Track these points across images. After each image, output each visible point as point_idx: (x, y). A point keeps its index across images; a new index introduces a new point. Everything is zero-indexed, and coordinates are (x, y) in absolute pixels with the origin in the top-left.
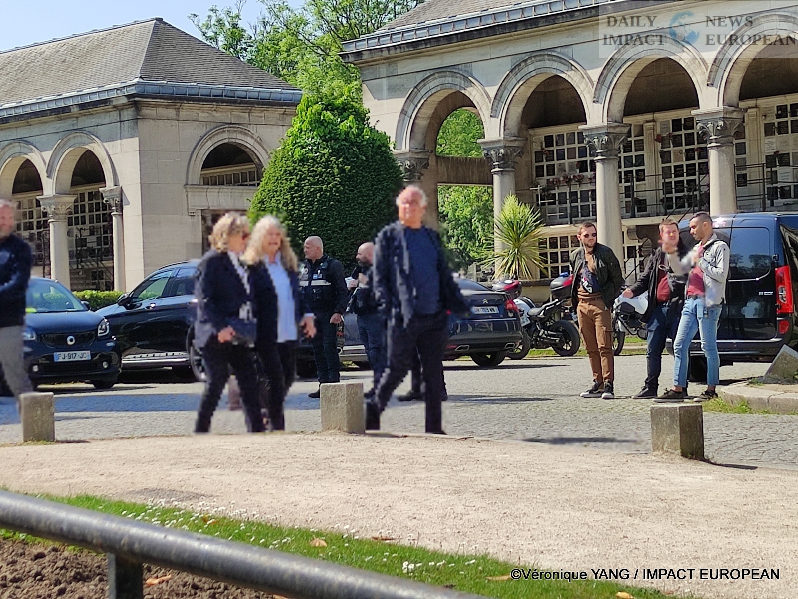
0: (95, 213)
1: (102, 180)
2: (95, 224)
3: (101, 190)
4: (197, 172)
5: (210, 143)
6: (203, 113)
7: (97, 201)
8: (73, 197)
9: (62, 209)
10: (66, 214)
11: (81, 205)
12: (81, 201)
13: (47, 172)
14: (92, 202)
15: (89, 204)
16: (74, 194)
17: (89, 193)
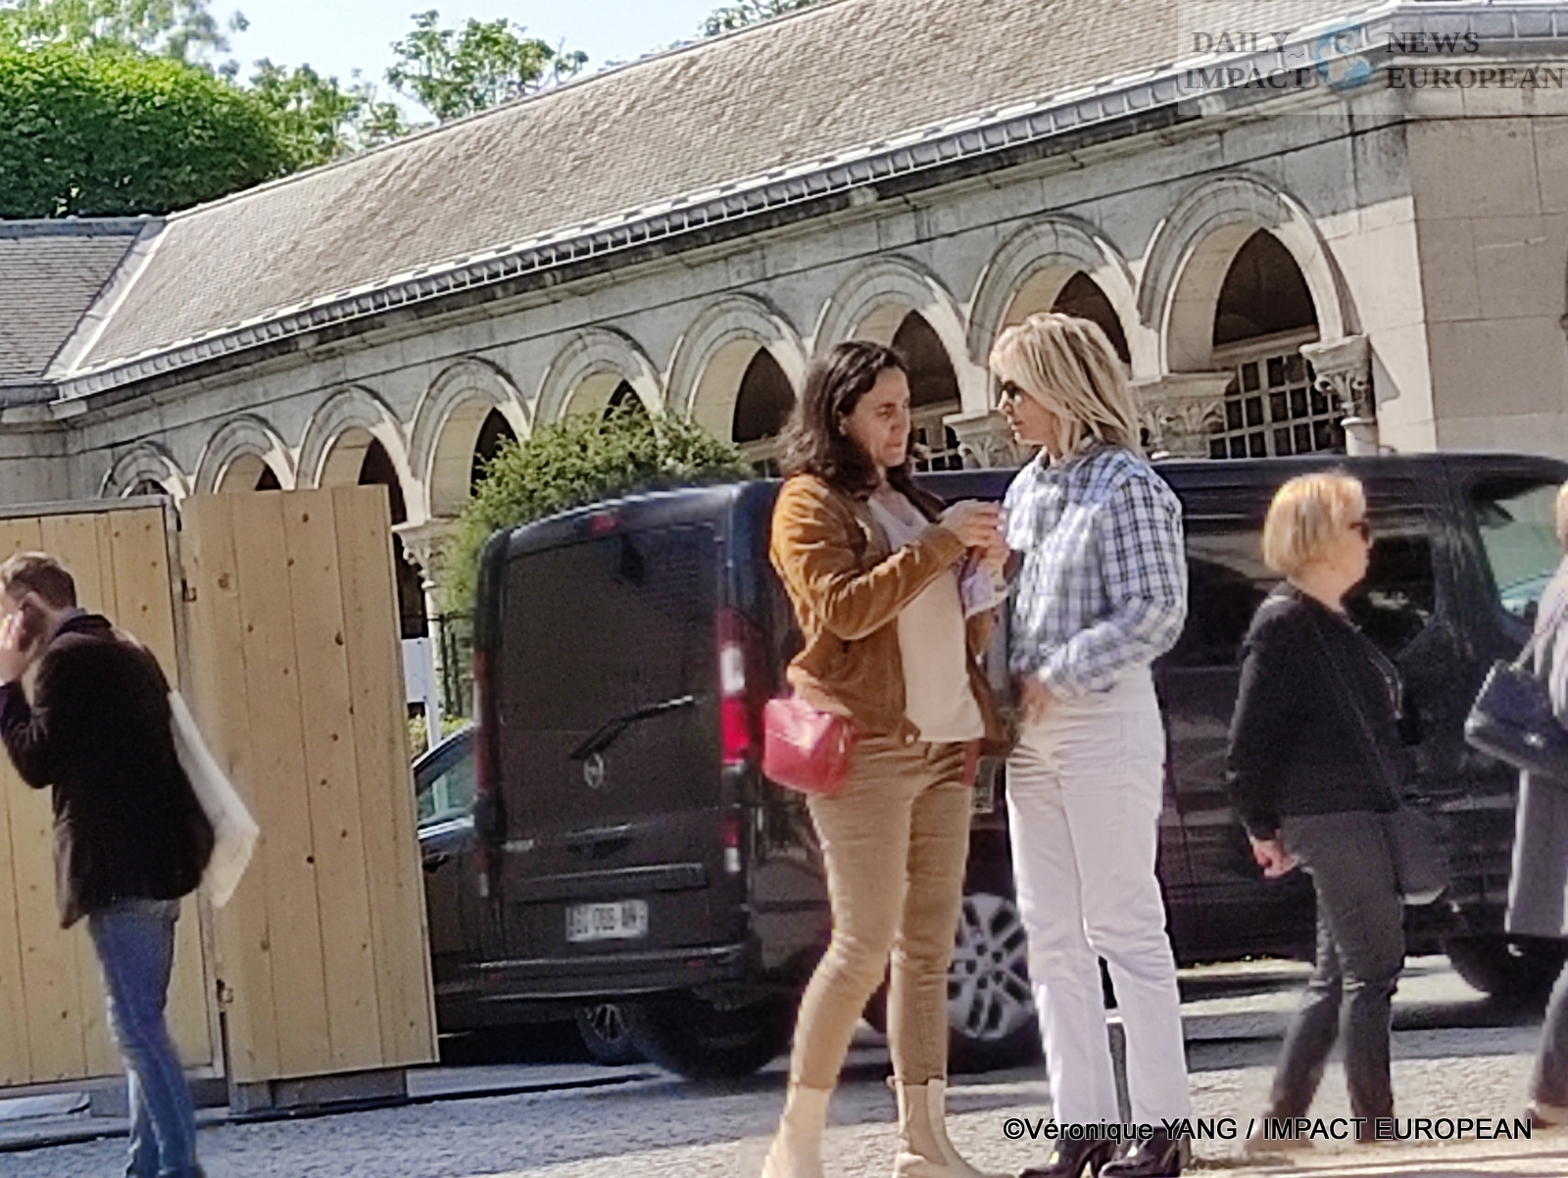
1: (1305, 317)
3: (1304, 349)
7: (1295, 386)
8: (1223, 378)
9: (1190, 417)
10: (1203, 432)
11: (1248, 401)
12: (1247, 390)
13: (1139, 307)
14: (1281, 389)
15: (1272, 396)
16: (1225, 369)
17: (1271, 362)
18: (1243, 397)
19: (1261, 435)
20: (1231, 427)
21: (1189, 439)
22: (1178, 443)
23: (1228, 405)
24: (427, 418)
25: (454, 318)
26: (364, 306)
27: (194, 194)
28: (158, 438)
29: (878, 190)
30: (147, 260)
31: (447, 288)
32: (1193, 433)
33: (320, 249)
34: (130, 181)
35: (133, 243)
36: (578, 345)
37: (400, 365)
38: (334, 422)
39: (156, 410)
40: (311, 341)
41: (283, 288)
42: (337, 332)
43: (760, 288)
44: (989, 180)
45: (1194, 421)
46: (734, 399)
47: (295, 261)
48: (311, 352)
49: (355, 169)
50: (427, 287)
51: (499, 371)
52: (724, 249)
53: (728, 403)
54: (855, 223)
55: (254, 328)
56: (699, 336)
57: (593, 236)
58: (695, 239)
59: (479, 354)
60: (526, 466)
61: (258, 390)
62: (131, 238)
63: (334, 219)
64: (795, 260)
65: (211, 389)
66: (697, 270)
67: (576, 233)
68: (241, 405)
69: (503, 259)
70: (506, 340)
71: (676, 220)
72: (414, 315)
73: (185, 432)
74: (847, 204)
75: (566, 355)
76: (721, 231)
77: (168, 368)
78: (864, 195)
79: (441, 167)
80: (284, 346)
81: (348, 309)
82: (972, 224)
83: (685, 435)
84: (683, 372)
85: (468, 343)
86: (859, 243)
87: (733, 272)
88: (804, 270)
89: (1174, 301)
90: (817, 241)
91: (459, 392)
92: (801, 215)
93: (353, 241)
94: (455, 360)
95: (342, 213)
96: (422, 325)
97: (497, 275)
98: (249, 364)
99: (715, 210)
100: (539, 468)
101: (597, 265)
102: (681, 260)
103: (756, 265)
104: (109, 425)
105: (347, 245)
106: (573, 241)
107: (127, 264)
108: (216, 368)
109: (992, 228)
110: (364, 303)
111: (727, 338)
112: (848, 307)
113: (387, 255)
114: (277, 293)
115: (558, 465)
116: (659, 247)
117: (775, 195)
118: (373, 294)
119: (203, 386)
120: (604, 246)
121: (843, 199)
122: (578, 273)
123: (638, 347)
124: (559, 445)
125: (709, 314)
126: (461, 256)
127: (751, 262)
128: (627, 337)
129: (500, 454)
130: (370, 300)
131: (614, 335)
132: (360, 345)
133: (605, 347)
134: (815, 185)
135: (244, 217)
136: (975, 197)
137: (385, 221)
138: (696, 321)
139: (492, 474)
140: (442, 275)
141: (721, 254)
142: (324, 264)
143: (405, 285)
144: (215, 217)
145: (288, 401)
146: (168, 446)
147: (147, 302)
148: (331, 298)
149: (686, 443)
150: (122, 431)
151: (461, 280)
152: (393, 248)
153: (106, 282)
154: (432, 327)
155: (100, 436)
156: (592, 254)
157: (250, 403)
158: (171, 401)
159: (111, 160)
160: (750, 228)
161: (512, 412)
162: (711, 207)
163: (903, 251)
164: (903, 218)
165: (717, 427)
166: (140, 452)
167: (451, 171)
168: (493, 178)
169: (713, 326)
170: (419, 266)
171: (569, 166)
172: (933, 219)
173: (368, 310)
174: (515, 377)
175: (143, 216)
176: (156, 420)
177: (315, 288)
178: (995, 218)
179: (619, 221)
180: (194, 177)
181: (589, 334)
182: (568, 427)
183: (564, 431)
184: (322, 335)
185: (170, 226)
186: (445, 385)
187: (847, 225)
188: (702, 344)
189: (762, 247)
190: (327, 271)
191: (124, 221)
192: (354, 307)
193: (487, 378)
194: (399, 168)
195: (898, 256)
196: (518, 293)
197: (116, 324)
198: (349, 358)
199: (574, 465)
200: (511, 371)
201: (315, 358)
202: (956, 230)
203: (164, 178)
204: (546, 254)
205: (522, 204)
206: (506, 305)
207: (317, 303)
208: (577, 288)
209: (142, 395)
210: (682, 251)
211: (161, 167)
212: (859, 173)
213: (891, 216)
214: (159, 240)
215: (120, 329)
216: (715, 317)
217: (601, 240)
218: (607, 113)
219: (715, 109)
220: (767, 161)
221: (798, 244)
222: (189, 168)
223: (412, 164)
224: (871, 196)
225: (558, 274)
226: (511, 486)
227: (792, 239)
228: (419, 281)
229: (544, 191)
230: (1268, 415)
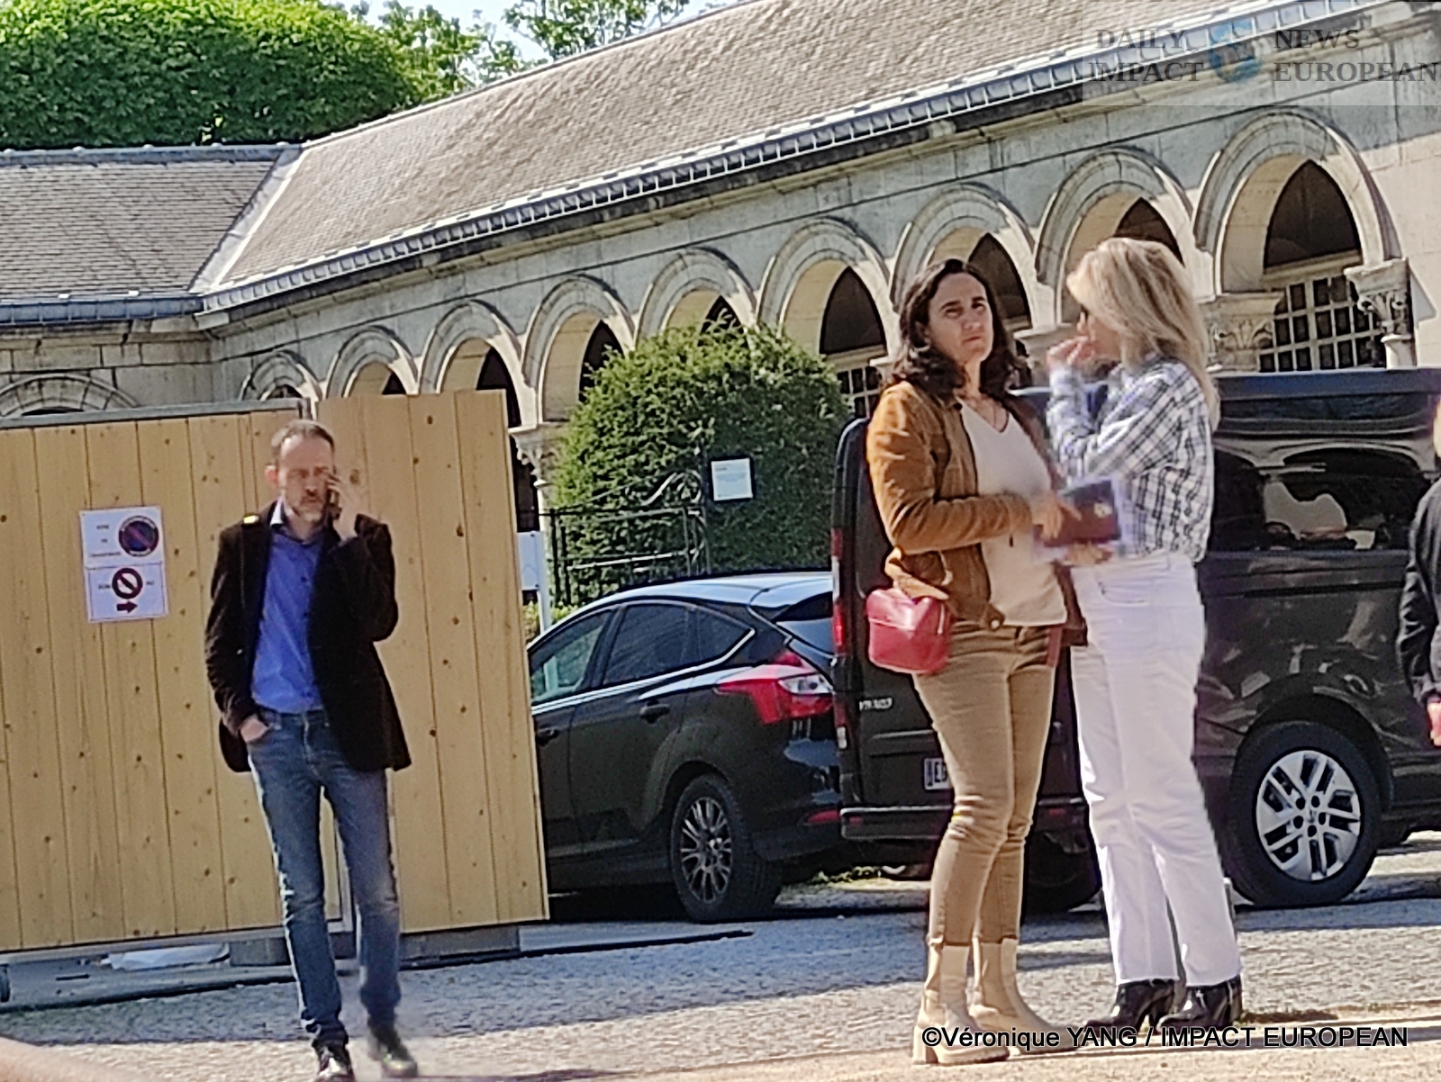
1: (1349, 243)
3: (1347, 271)
7: (1340, 306)
8: (1272, 298)
9: (1241, 333)
10: (1253, 348)
11: (1295, 319)
12: (1294, 309)
13: (1195, 232)
14: (1325, 308)
15: (1317, 315)
16: (1274, 290)
17: (1317, 284)
18: (1290, 316)
19: (1307, 350)
20: (1280, 344)
21: (1240, 353)
22: (1231, 357)
23: (1277, 322)
24: (539, 331)
25: (565, 239)
26: (483, 228)
27: (328, 124)
28: (294, 347)
29: (956, 123)
30: (285, 184)
31: (559, 211)
32: (1245, 348)
33: (442, 175)
34: (269, 112)
35: (272, 168)
36: (679, 264)
37: (515, 281)
38: (454, 334)
39: (292, 321)
40: (435, 258)
41: (408, 210)
42: (458, 251)
43: (847, 213)
44: (1058, 115)
45: (1245, 337)
46: (822, 314)
47: (421, 186)
48: (433, 269)
49: (476, 102)
50: (541, 211)
51: (606, 288)
52: (814, 176)
53: (816, 319)
54: (934, 153)
55: (382, 247)
56: (789, 257)
57: (693, 165)
58: (787, 167)
59: (588, 272)
60: (630, 375)
61: (385, 304)
62: (270, 164)
63: (456, 148)
64: (879, 187)
65: (341, 303)
66: (788, 196)
67: (677, 161)
68: (370, 318)
69: (610, 185)
70: (613, 259)
71: (769, 150)
72: (528, 236)
73: (318, 341)
74: (927, 137)
75: (667, 273)
76: (811, 161)
77: (303, 283)
78: (943, 128)
79: (555, 100)
80: (409, 264)
81: (468, 231)
82: (1041, 155)
83: (777, 347)
84: (775, 289)
85: (578, 262)
86: (938, 172)
87: (821, 197)
88: (888, 196)
89: (1227, 227)
90: (897, 170)
91: (570, 307)
92: (884, 146)
93: (473, 168)
94: (565, 278)
95: (462, 142)
96: (536, 245)
97: (605, 199)
98: (378, 280)
99: (805, 141)
100: (642, 377)
101: (695, 191)
102: (774, 187)
103: (842, 192)
104: (249, 334)
105: (467, 172)
106: (674, 169)
107: (266, 188)
108: (346, 284)
109: (1060, 159)
110: (482, 225)
111: (816, 258)
112: (926, 231)
113: (504, 182)
114: (403, 216)
115: (660, 374)
116: (755, 175)
117: (861, 127)
118: (491, 217)
119: (334, 299)
120: (704, 173)
121: (923, 132)
122: (680, 199)
123: (734, 267)
124: (662, 356)
125: (798, 237)
126: (572, 182)
127: (838, 189)
128: (723, 257)
129: (606, 363)
130: (488, 222)
131: (713, 255)
132: (479, 263)
133: (705, 266)
134: (898, 118)
135: (373, 145)
136: (1045, 130)
137: (503, 149)
138: (787, 243)
139: (599, 383)
140: (554, 199)
141: (812, 181)
142: (446, 189)
143: (520, 208)
144: (347, 145)
145: (412, 315)
146: (303, 355)
147: (285, 222)
148: (452, 220)
149: (778, 354)
150: (261, 341)
151: (572, 204)
152: (510, 175)
153: (246, 204)
154: (546, 247)
155: (240, 345)
156: (692, 181)
157: (378, 316)
158: (305, 314)
159: (251, 91)
160: (837, 158)
161: (617, 325)
162: (801, 138)
163: (977, 179)
164: (979, 149)
165: (805, 339)
166: (278, 360)
167: (564, 103)
168: (603, 110)
169: (804, 247)
170: (534, 191)
171: (670, 101)
172: (1006, 150)
173: (486, 231)
174: (621, 294)
175: (280, 144)
176: (292, 330)
177: (438, 211)
178: (1063, 151)
179: (717, 151)
180: (327, 109)
181: (689, 254)
182: (669, 340)
183: (666, 343)
184: (444, 254)
185: (305, 153)
186: (557, 299)
187: (925, 155)
188: (793, 264)
189: (848, 176)
190: (449, 195)
191: (264, 149)
192: (474, 228)
193: (595, 294)
194: (515, 101)
195: (974, 184)
196: (624, 216)
197: (255, 244)
198: (468, 276)
199: (674, 374)
200: (616, 287)
201: (437, 275)
202: (1027, 160)
203: (301, 109)
204: (650, 180)
205: (627, 134)
206: (613, 227)
207: (439, 224)
208: (677, 212)
209: (279, 307)
210: (775, 178)
211: (298, 99)
212: (938, 108)
213: (968, 147)
214: (295, 165)
215: (260, 247)
216: (805, 239)
217: (700, 168)
218: (707, 51)
219: (805, 48)
220: (853, 97)
221: (882, 172)
222: (323, 100)
223: (528, 97)
224: (949, 129)
225: (661, 199)
226: (617, 392)
227: (875, 169)
228: (533, 205)
229: (647, 123)
230: (1313, 332)
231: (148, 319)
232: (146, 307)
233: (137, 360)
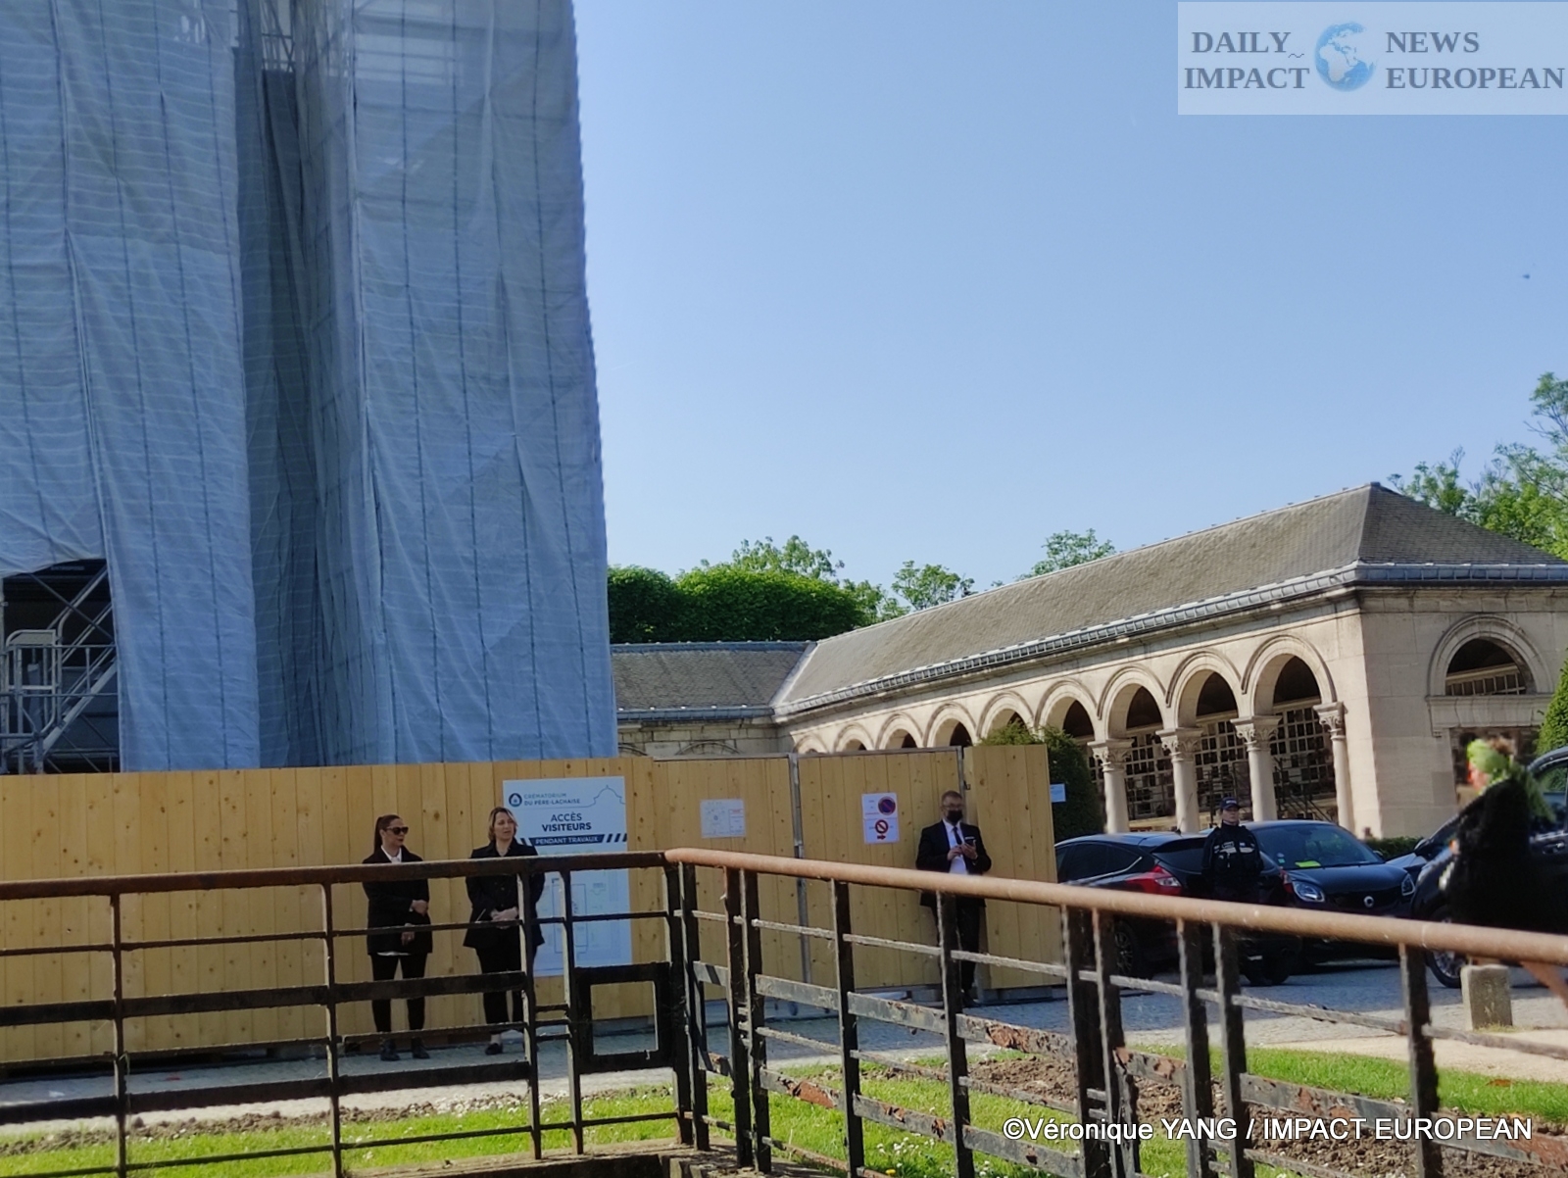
0: (1298, 738)
1: (1315, 693)
2: (1298, 753)
3: (1314, 706)
4: (1441, 678)
5: (1455, 640)
6: (1445, 601)
8: (1277, 717)
15: (1289, 727)
16: (1278, 713)
25: (944, 685)
30: (810, 659)
31: (941, 673)
33: (885, 656)
37: (920, 704)
38: (891, 727)
39: (816, 720)
40: (882, 693)
41: (870, 671)
47: (875, 660)
48: (882, 698)
50: (933, 672)
51: (963, 708)
54: (1118, 650)
55: (858, 687)
57: (1005, 653)
59: (954, 701)
61: (859, 713)
62: (803, 649)
63: (890, 644)
64: (1091, 664)
65: (838, 713)
66: (1049, 668)
68: (852, 719)
69: (965, 662)
70: (966, 695)
71: (1041, 647)
73: (827, 730)
75: (992, 702)
77: (821, 703)
80: (871, 695)
81: (898, 681)
85: (950, 695)
87: (1064, 668)
88: (1096, 669)
90: (1100, 657)
93: (899, 653)
94: (944, 703)
97: (963, 668)
98: (855, 702)
99: (1058, 643)
101: (1005, 665)
105: (897, 654)
106: (996, 655)
107: (801, 660)
108: (842, 704)
110: (905, 678)
111: (1061, 696)
112: (1114, 685)
113: (916, 659)
114: (868, 674)
117: (1084, 638)
118: (909, 674)
120: (1009, 657)
123: (1023, 699)
125: (1054, 686)
127: (1072, 665)
128: (1018, 695)
130: (908, 677)
131: (1013, 694)
132: (903, 696)
133: (1009, 699)
134: (1101, 634)
135: (850, 643)
137: (913, 644)
140: (939, 667)
141: (1059, 661)
142: (887, 662)
143: (923, 671)
144: (838, 642)
145: (872, 718)
146: (820, 735)
147: (811, 676)
148: (891, 676)
151: (948, 670)
152: (918, 656)
153: (792, 667)
154: (934, 688)
155: (792, 730)
157: (856, 718)
158: (821, 717)
161: (967, 724)
166: (809, 737)
169: (1055, 691)
170: (929, 664)
171: (991, 624)
173: (907, 681)
174: (969, 710)
175: (807, 641)
176: (816, 724)
177: (884, 672)
184: (887, 691)
185: (820, 645)
186: (939, 713)
187: (1114, 651)
188: (1050, 698)
189: (1077, 659)
190: (889, 665)
191: (800, 643)
192: (901, 680)
193: (957, 710)
197: (798, 685)
200: (967, 707)
201: (882, 701)
204: (984, 660)
205: (973, 639)
207: (885, 678)
209: (810, 714)
214: (815, 650)
215: (800, 686)
216: (1057, 688)
218: (1007, 603)
219: (1054, 602)
223: (923, 622)
228: (929, 670)
229: (982, 634)
230: (1287, 735)
231: (750, 718)
232: (749, 713)
233: (745, 736)
